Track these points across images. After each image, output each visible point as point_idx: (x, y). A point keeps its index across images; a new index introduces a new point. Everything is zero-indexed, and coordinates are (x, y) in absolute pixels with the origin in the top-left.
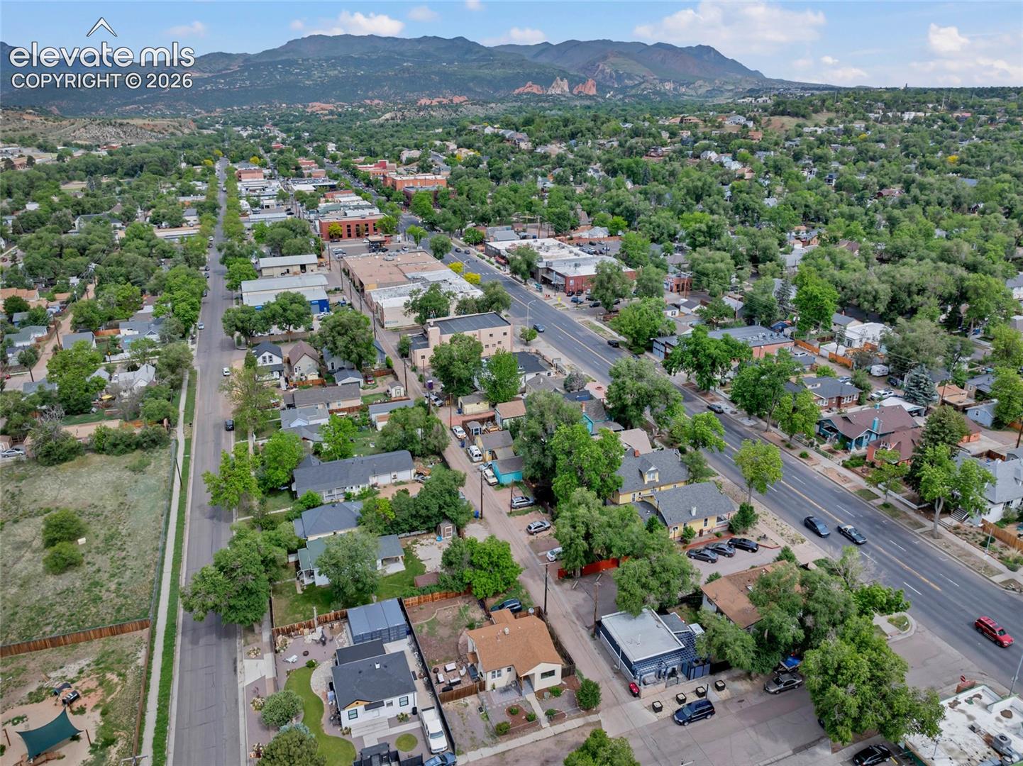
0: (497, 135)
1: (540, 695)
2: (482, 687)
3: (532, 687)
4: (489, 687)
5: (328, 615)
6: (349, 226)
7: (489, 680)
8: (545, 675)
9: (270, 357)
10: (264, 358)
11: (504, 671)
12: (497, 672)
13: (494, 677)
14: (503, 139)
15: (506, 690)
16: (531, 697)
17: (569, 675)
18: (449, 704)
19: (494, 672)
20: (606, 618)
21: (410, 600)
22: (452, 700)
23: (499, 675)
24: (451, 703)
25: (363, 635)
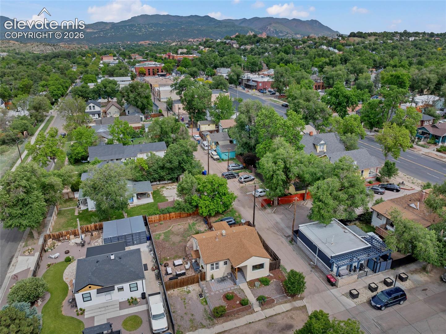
0: (222, 42)
1: (251, 284)
2: (203, 277)
3: (245, 278)
4: (208, 278)
5: (89, 226)
6: (149, 70)
7: (209, 271)
8: (255, 267)
9: (94, 107)
10: (90, 107)
11: (221, 264)
12: (215, 265)
13: (213, 268)
14: (225, 43)
15: (223, 280)
16: (244, 286)
17: (275, 269)
18: (174, 290)
19: (212, 265)
20: (303, 226)
21: (153, 218)
22: (177, 288)
23: (217, 268)
24: (176, 290)
25: (111, 238)
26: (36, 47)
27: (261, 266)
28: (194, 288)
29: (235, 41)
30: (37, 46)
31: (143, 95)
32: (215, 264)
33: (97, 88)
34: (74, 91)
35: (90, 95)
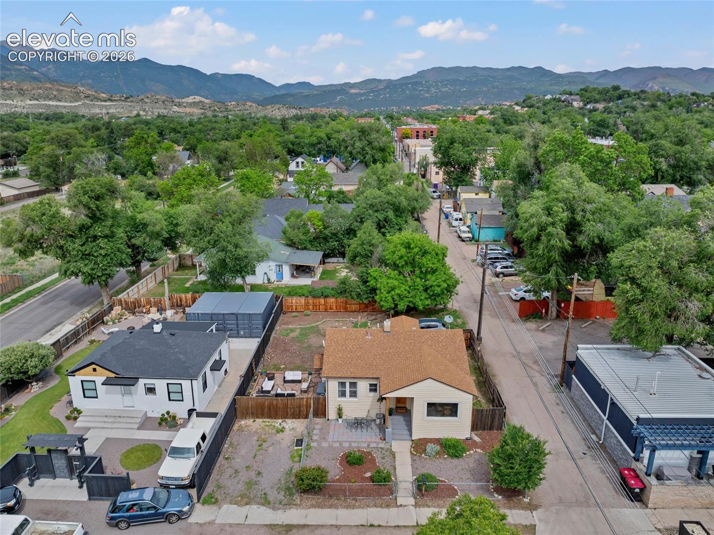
1: (419, 446)
2: (321, 411)
4: (332, 413)
5: (183, 296)
6: (418, 132)
7: (333, 400)
8: (435, 409)
9: (303, 163)
10: (297, 163)
11: (363, 386)
13: (343, 394)
14: (559, 100)
15: (358, 424)
16: (402, 449)
17: (491, 428)
18: (254, 421)
19: (343, 384)
20: (588, 349)
21: (294, 301)
22: (262, 418)
23: (354, 394)
24: (259, 421)
25: (198, 314)
26: (277, 110)
27: (451, 409)
28: (294, 427)
29: (578, 97)
30: (279, 109)
31: (376, 144)
32: (348, 385)
33: (317, 139)
34: (283, 143)
35: (305, 149)
